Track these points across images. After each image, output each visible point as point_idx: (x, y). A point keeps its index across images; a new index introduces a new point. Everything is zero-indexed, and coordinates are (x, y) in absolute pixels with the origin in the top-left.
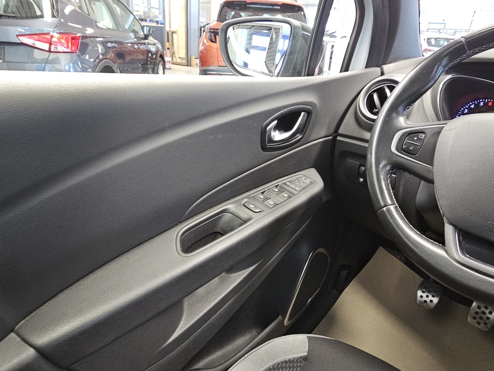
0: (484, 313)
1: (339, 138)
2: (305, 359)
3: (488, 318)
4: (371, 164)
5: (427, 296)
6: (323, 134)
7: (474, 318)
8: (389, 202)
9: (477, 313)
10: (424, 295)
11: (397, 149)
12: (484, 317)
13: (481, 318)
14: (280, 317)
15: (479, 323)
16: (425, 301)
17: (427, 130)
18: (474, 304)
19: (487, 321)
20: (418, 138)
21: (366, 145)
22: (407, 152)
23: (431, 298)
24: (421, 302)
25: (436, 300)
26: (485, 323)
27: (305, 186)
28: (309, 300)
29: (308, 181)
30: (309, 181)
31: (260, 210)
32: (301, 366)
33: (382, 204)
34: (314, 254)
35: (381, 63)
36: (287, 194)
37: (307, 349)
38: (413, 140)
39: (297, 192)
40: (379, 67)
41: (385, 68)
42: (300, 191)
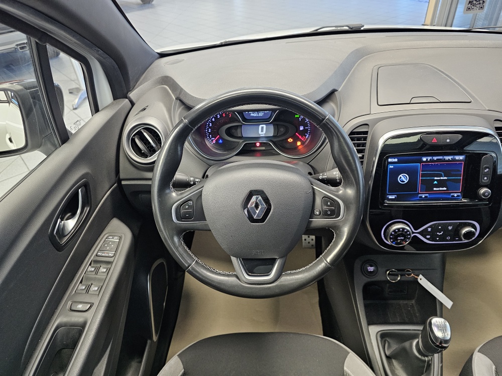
1: (123, 183)
6: (107, 187)
11: (178, 220)
14: (149, 342)
20: (189, 205)
21: (149, 182)
22: (185, 219)
27: (116, 245)
28: (164, 304)
29: (116, 240)
30: (117, 238)
31: (90, 305)
34: (151, 274)
35: (126, 91)
36: (104, 268)
37: (182, 366)
38: (186, 208)
39: (113, 259)
40: (126, 97)
41: (132, 95)
42: (115, 255)
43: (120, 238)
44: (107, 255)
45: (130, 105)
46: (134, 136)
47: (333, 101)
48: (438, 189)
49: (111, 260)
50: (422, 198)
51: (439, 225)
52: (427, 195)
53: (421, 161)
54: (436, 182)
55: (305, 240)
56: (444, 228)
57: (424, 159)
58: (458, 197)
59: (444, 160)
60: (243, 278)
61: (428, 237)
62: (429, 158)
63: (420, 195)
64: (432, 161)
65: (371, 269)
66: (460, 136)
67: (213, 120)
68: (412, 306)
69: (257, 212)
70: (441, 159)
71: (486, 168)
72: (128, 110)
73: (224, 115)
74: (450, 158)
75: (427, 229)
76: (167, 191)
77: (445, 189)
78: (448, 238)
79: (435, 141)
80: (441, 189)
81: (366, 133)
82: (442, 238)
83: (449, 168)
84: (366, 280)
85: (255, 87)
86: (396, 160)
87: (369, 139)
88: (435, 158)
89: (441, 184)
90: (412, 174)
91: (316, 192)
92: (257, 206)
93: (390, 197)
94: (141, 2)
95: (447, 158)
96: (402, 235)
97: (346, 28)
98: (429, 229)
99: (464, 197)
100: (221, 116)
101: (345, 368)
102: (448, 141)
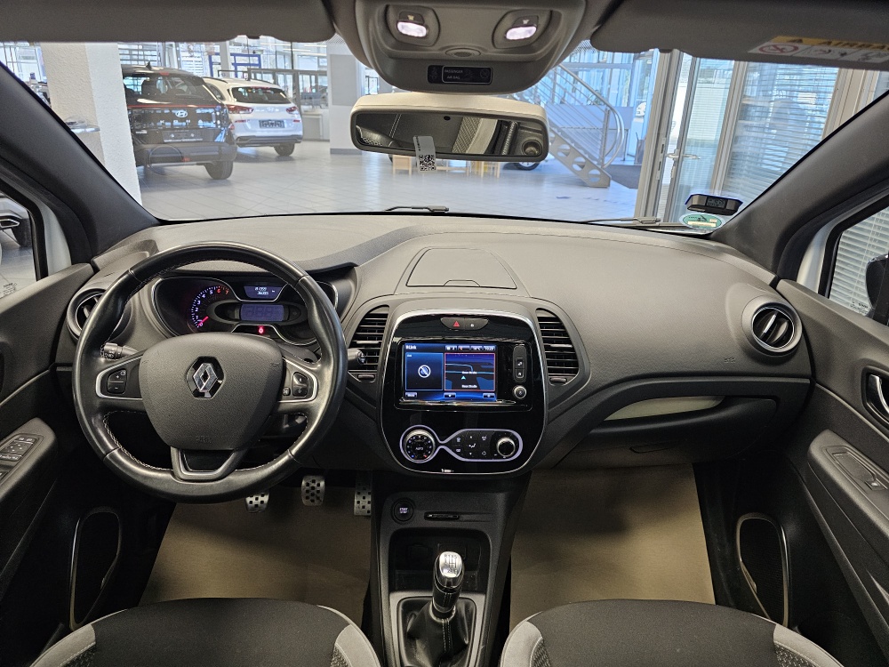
0: (313, 488)
1: (59, 369)
2: (93, 649)
3: (318, 492)
4: (81, 415)
5: (257, 499)
6: (34, 372)
7: (307, 498)
8: (111, 448)
9: (307, 491)
10: (253, 499)
11: (102, 392)
12: (314, 491)
13: (313, 495)
15: (313, 501)
16: (256, 505)
17: (127, 366)
18: (303, 483)
19: (318, 495)
20: (120, 376)
22: (113, 392)
23: (261, 499)
24: (252, 509)
25: (266, 499)
26: (318, 498)
27: (26, 448)
28: (103, 581)
29: (29, 441)
32: (90, 660)
33: (104, 452)
34: (83, 522)
35: (89, 254)
37: (94, 638)
38: (116, 379)
39: (15, 463)
40: (89, 261)
41: (98, 260)
42: (20, 459)
43: (36, 441)
44: (9, 458)
45: (92, 271)
46: (83, 305)
47: (351, 278)
48: (467, 387)
49: (13, 464)
50: (450, 398)
51: (472, 433)
52: (454, 394)
53: (444, 350)
54: (463, 378)
55: (358, 502)
56: (477, 439)
57: (448, 348)
58: (490, 399)
59: (472, 350)
60: (180, 474)
61: (459, 450)
62: (454, 347)
63: (445, 394)
64: (458, 350)
65: (404, 510)
66: (486, 321)
67: (204, 296)
68: (473, 579)
69: (205, 384)
70: (468, 349)
71: (519, 361)
72: (87, 277)
73: (219, 291)
74: (479, 347)
75: (455, 439)
76: (96, 353)
77: (475, 386)
78: (484, 453)
79: (457, 325)
80: (470, 386)
81: (386, 316)
82: (477, 455)
83: (476, 361)
84: (397, 526)
85: (222, 239)
86: (415, 347)
87: (388, 324)
88: (461, 347)
89: (471, 380)
90: (435, 365)
91: (288, 367)
92: (205, 377)
93: (409, 395)
94: (208, 176)
95: (475, 348)
96: (421, 444)
97: (427, 211)
98: (459, 440)
99: (499, 398)
100: (215, 292)
101: (337, 644)
102: (472, 325)
